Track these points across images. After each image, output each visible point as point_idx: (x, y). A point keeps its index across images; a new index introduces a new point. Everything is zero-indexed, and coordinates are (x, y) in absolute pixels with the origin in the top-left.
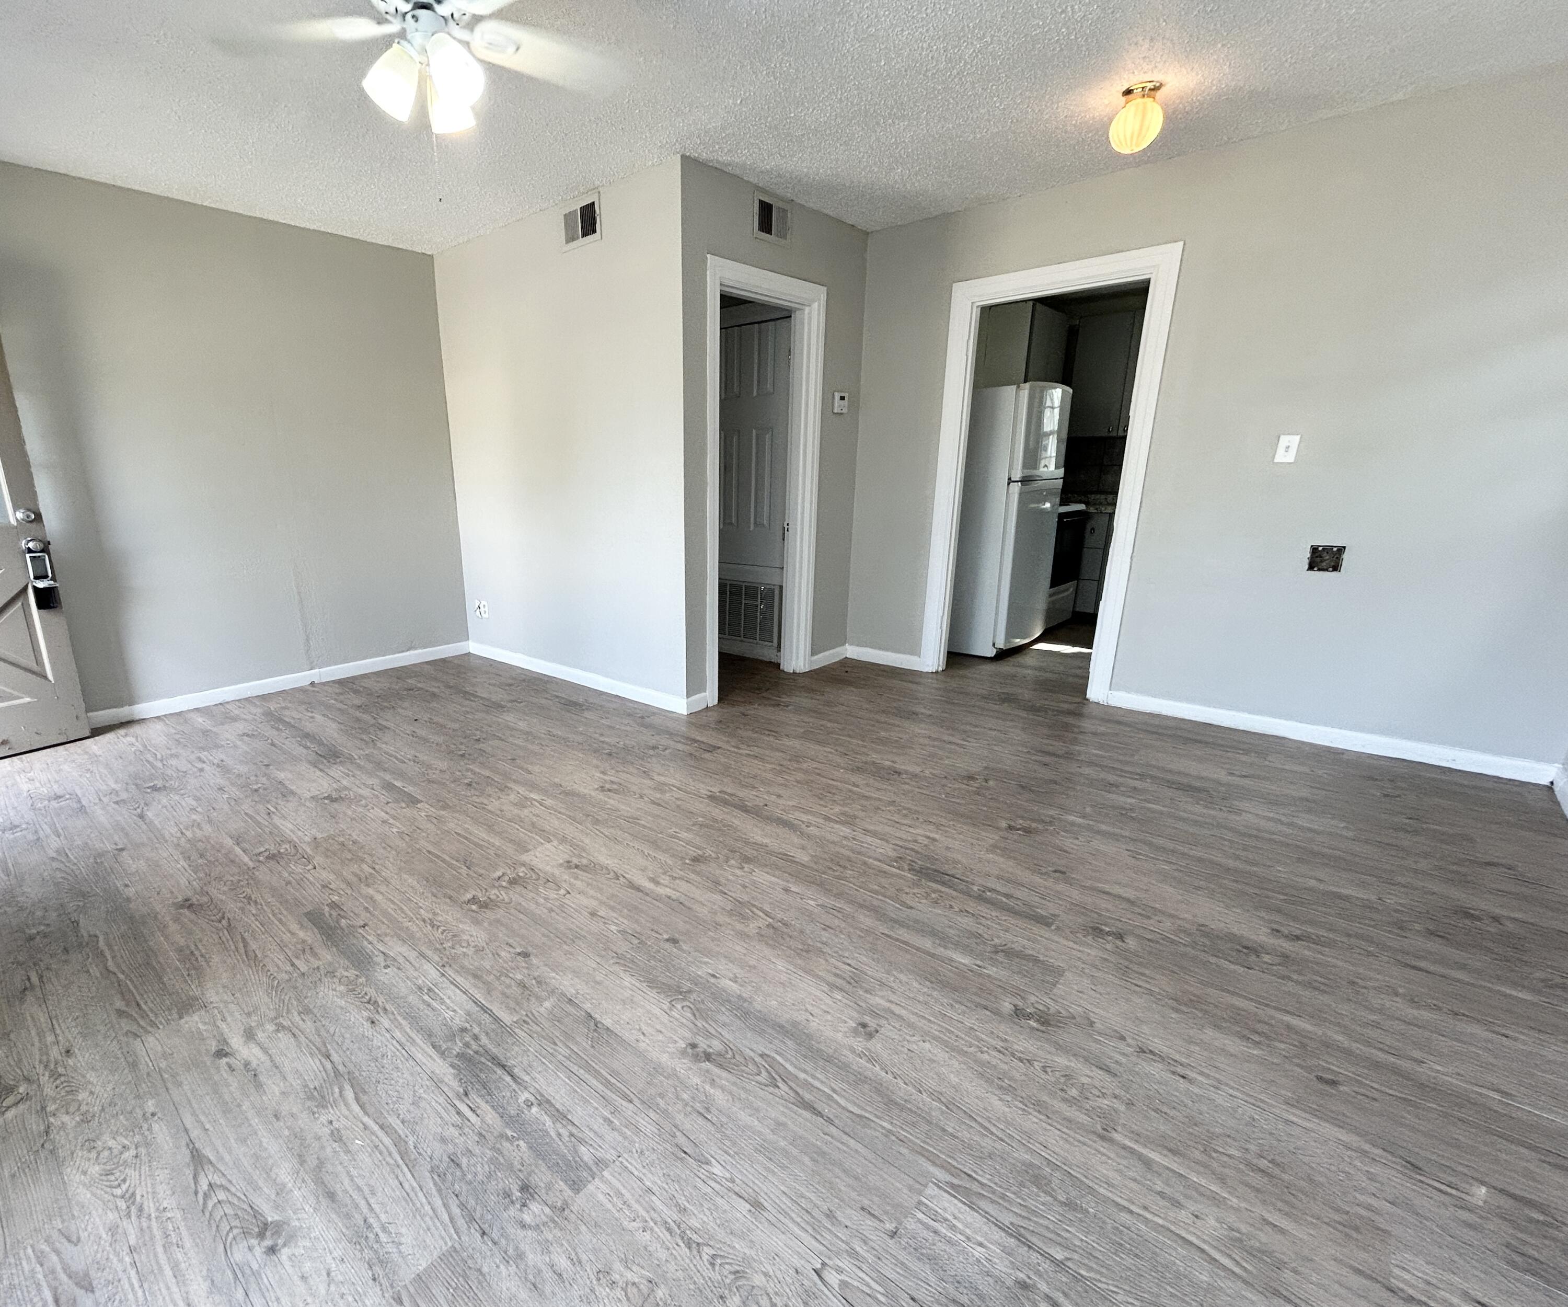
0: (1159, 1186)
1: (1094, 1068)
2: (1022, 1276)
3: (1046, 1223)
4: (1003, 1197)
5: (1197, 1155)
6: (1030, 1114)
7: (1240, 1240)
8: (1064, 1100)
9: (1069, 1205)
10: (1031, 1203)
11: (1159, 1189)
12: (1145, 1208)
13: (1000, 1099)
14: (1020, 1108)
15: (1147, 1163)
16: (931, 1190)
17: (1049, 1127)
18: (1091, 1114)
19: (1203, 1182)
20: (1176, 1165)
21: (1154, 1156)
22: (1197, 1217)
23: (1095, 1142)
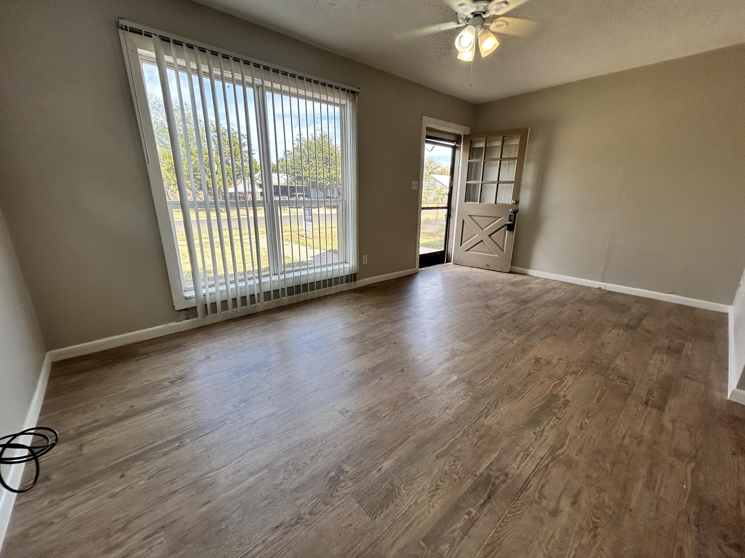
0: (242, 472)
1: (298, 485)
2: (244, 418)
3: (253, 430)
4: (265, 424)
5: (243, 497)
6: (288, 446)
7: (211, 485)
8: (288, 462)
9: (253, 440)
10: (259, 430)
11: (242, 471)
12: (239, 462)
13: (298, 440)
14: (291, 445)
15: (251, 474)
16: (276, 409)
17: (280, 450)
18: (278, 468)
19: (234, 490)
20: (244, 485)
21: (251, 479)
22: (227, 477)
23: (267, 462)
